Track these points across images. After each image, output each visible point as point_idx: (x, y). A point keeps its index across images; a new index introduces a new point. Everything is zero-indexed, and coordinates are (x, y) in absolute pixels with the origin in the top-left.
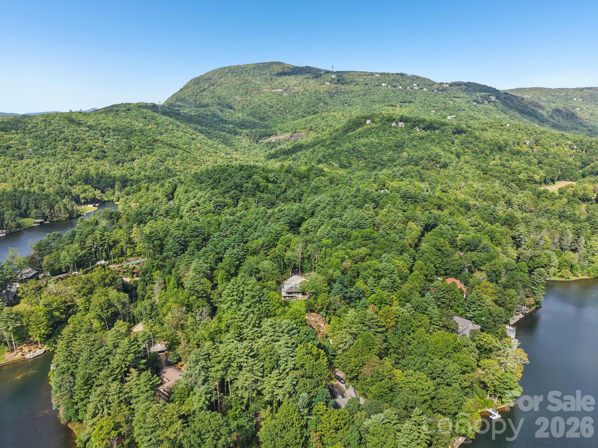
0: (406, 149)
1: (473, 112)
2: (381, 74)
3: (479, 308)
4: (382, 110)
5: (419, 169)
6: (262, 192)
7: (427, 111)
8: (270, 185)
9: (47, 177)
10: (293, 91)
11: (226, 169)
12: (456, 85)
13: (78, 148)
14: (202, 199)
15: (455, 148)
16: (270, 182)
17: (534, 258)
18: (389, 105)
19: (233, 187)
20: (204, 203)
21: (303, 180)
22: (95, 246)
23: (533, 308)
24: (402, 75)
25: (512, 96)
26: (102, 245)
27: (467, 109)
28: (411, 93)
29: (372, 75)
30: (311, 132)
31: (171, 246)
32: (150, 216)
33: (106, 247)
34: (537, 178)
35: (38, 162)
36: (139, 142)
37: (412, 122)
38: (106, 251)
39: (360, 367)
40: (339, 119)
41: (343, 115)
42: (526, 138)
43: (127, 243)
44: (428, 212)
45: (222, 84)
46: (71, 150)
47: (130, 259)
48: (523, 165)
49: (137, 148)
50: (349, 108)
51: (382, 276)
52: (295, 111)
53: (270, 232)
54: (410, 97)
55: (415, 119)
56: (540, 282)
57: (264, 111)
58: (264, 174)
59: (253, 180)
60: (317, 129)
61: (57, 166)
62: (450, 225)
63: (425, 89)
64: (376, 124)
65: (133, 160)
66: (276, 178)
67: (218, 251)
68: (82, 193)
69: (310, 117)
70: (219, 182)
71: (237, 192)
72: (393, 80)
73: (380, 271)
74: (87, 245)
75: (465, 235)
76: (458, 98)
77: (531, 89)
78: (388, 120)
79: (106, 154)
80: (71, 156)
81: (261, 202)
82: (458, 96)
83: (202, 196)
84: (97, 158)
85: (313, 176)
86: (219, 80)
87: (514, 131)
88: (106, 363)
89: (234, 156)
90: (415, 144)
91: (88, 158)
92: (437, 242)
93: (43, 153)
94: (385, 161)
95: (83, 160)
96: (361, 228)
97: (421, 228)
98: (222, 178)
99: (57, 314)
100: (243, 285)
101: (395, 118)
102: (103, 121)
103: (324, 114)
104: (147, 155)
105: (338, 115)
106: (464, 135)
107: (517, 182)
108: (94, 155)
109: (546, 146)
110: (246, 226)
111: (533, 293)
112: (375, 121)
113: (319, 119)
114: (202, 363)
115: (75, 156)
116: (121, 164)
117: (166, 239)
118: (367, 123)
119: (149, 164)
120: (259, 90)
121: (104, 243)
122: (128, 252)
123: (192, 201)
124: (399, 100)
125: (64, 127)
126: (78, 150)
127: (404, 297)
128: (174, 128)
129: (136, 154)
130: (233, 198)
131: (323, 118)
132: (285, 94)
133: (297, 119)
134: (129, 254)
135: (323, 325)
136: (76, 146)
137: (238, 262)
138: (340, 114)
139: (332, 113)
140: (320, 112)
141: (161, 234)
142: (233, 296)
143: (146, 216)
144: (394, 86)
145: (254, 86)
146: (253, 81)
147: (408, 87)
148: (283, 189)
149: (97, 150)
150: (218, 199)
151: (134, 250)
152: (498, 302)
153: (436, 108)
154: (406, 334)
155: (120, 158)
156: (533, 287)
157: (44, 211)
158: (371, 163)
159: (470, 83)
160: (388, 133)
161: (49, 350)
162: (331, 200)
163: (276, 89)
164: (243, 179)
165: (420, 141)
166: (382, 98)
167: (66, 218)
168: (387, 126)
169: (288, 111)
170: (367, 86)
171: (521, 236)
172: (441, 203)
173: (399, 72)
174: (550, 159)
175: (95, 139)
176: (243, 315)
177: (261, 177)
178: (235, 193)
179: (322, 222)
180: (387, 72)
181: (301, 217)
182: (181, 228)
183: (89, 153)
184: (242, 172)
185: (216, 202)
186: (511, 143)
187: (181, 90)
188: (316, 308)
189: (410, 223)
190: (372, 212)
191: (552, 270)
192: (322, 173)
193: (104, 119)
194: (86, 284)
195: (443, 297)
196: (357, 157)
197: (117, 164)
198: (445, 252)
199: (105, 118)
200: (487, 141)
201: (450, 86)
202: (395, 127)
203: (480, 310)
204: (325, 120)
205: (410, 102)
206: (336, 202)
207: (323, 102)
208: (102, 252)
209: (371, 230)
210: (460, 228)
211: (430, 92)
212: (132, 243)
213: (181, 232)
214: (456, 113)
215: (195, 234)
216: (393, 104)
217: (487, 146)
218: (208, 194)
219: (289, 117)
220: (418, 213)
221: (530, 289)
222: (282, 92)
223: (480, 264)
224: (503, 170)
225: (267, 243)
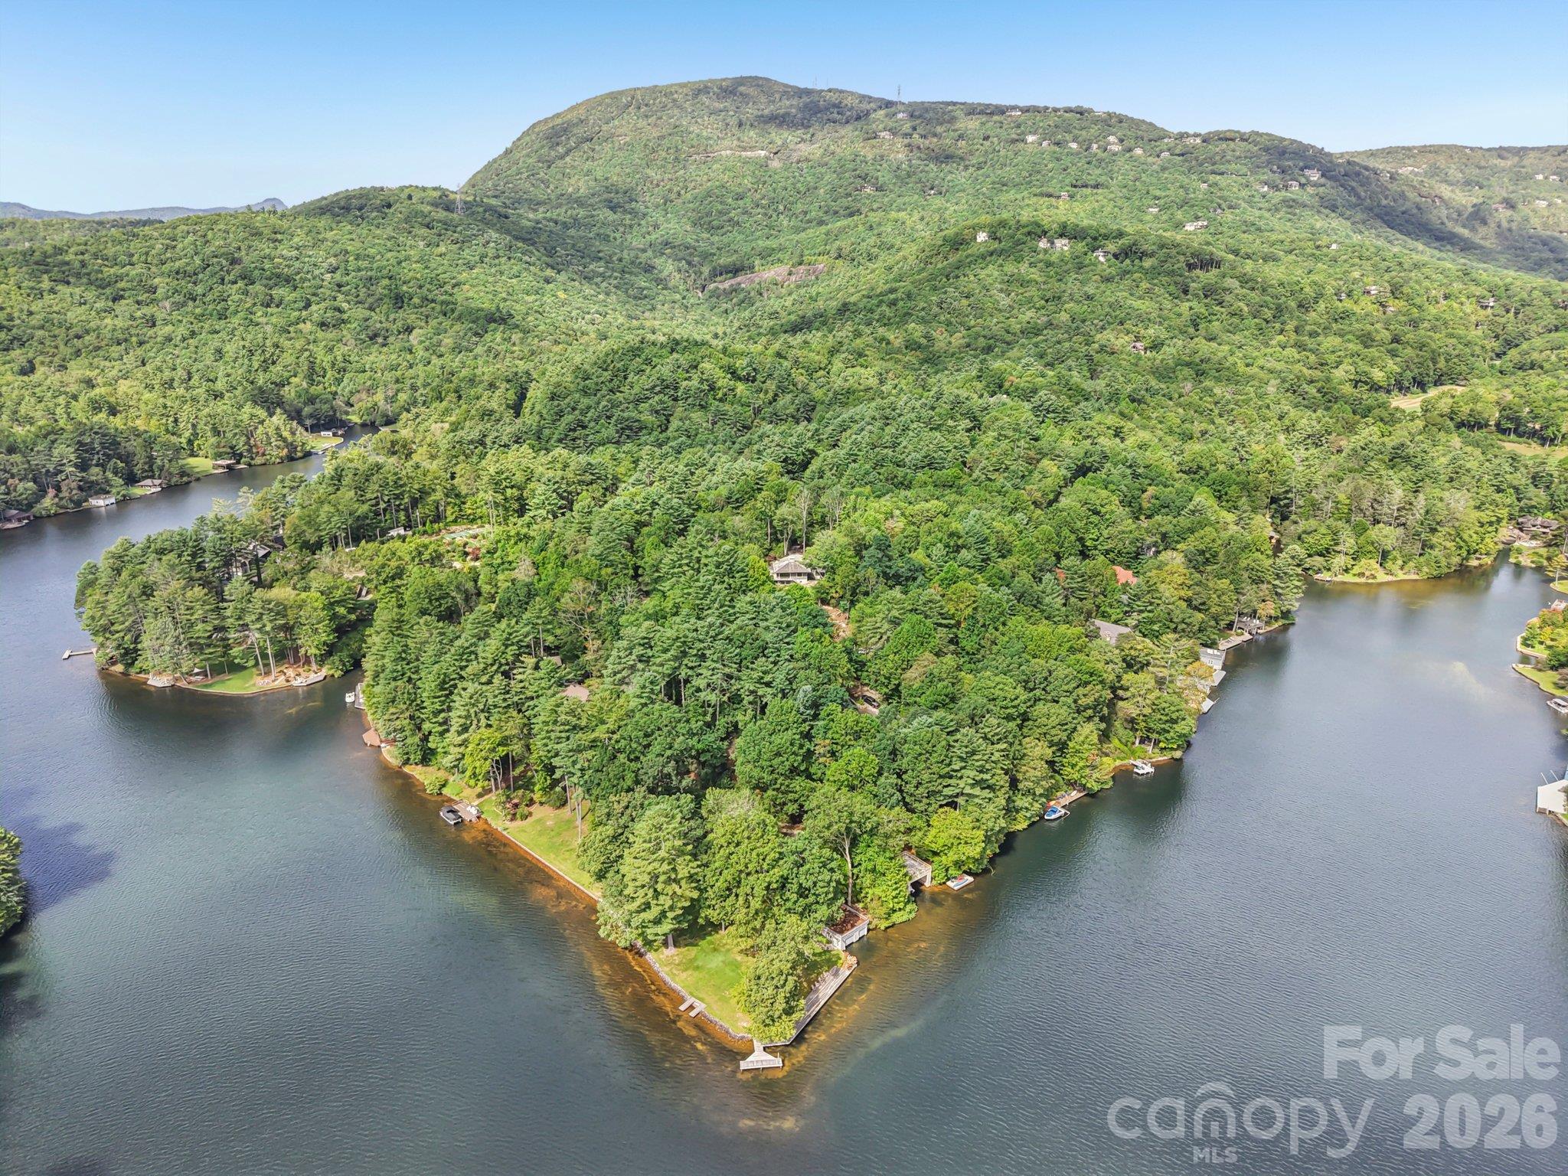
0: (1067, 306)
1: (1257, 213)
2: (1026, 110)
3: (1149, 608)
4: (1021, 208)
5: (1092, 353)
6: (721, 400)
7: (1139, 209)
8: (741, 388)
9: (221, 370)
10: (795, 157)
11: (638, 349)
12: (1220, 139)
13: (277, 299)
14: (589, 414)
15: (1188, 304)
16: (740, 379)
17: (1303, 536)
18: (1042, 195)
19: (658, 389)
20: (596, 421)
21: (815, 375)
22: (386, 499)
23: (1276, 625)
24: (1081, 114)
25: (1367, 168)
26: (397, 497)
27: (1243, 205)
28: (1100, 161)
29: (1003, 113)
30: (840, 262)
31: (543, 497)
32: (480, 448)
33: (406, 500)
34: (1378, 375)
35: (193, 334)
36: (420, 287)
37: (1089, 240)
38: (406, 510)
39: (903, 669)
40: (912, 229)
41: (922, 219)
42: (1371, 279)
43: (447, 496)
44: (1089, 441)
45: (613, 135)
46: (262, 305)
47: (453, 528)
48: (1351, 346)
49: (416, 300)
50: (938, 202)
51: (964, 546)
52: (799, 207)
53: (744, 474)
54: (1099, 171)
55: (1098, 231)
56: (1291, 572)
57: (720, 207)
58: (726, 361)
59: (702, 373)
60: (854, 255)
61: (242, 343)
62: (1130, 466)
63: (1138, 151)
64: (1000, 242)
65: (409, 330)
66: (754, 369)
67: (638, 507)
68: (305, 404)
69: (839, 224)
70: (625, 378)
71: (666, 398)
72: (1056, 126)
73: (959, 537)
74: (369, 496)
75: (1161, 487)
76: (1222, 174)
77: (1425, 150)
78: (1029, 233)
79: (345, 316)
80: (263, 320)
81: (721, 423)
82: (1222, 168)
83: (589, 408)
84: (323, 325)
85: (841, 365)
86: (605, 128)
87: (1345, 261)
88: (473, 657)
89: (648, 324)
90: (1091, 292)
91: (301, 326)
92: (1092, 496)
93: (198, 311)
94: (1014, 334)
95: (291, 329)
96: (936, 469)
97: (1064, 472)
98: (631, 368)
99: (342, 611)
100: (700, 549)
101: (1046, 227)
102: (330, 235)
103: (874, 217)
104: (441, 318)
105: (911, 219)
106: (1214, 271)
107: (1319, 385)
108: (316, 317)
109: (1418, 301)
110: (693, 464)
111: (1277, 594)
112: (998, 235)
113: (861, 228)
114: (638, 651)
115: (274, 320)
116: (380, 340)
117: (531, 486)
118: (979, 240)
119: (446, 341)
120: (707, 153)
121: (402, 494)
122: (448, 513)
123: (568, 418)
124: (1067, 181)
125: (239, 249)
126: (278, 306)
127: (1000, 578)
128: (501, 253)
129: (414, 316)
130: (657, 412)
131: (871, 228)
132: (775, 164)
133: (804, 230)
134: (451, 518)
135: (844, 625)
136: (271, 295)
137: (682, 526)
138: (916, 216)
139: (893, 215)
140: (864, 210)
141: (519, 477)
142: (680, 566)
143: (472, 447)
144: (1058, 144)
145: (695, 142)
146: (694, 128)
147: (1095, 146)
148: (770, 395)
149: (323, 305)
150: (626, 415)
151: (461, 510)
152: (1194, 602)
153: (1162, 202)
154: (991, 629)
155: (378, 325)
156: (1277, 582)
157: (234, 443)
158: (982, 339)
159: (1257, 133)
160: (1027, 265)
161: (333, 676)
162: (878, 416)
163: (752, 148)
164: (680, 370)
165: (1103, 286)
166: (1024, 174)
167: (281, 458)
168: (1026, 249)
169: (781, 208)
170: (987, 143)
171: (1290, 495)
172: (1122, 423)
173: (1073, 105)
174: (1422, 332)
175: (314, 279)
176: (702, 588)
177: (721, 368)
178: (661, 402)
179: (853, 458)
180: (1042, 105)
181: (808, 450)
182: (559, 466)
183: (304, 313)
184: (675, 355)
185: (620, 421)
186: (1329, 291)
187: (508, 152)
188: (832, 597)
189: (1045, 462)
190: (963, 437)
191: (1339, 561)
192: (861, 360)
193: (332, 229)
194: (389, 560)
195: (1082, 589)
196: (949, 324)
197: (371, 339)
198: (1108, 516)
199: (334, 226)
200: (1272, 286)
201: (1204, 141)
202: (1046, 251)
203: (1149, 611)
204: (875, 232)
205: (1096, 186)
206: (887, 419)
207: (873, 185)
208: (397, 511)
209: (955, 471)
210: (1153, 474)
211: (1150, 160)
212: (458, 496)
213: (560, 473)
214: (1211, 215)
215: (588, 477)
216: (1051, 190)
217: (1268, 298)
218: (604, 403)
219: (785, 223)
220: (1067, 443)
221: (1270, 586)
222: (767, 158)
223: (1176, 538)
224: (1297, 356)
225: (738, 496)
